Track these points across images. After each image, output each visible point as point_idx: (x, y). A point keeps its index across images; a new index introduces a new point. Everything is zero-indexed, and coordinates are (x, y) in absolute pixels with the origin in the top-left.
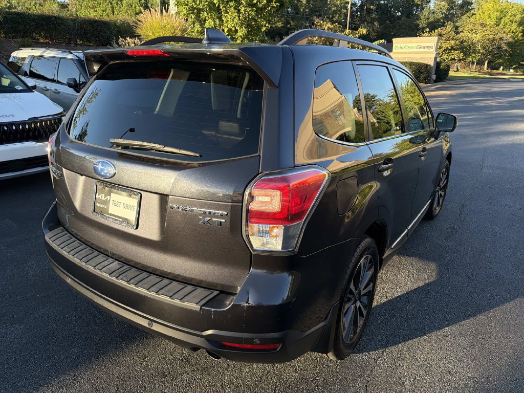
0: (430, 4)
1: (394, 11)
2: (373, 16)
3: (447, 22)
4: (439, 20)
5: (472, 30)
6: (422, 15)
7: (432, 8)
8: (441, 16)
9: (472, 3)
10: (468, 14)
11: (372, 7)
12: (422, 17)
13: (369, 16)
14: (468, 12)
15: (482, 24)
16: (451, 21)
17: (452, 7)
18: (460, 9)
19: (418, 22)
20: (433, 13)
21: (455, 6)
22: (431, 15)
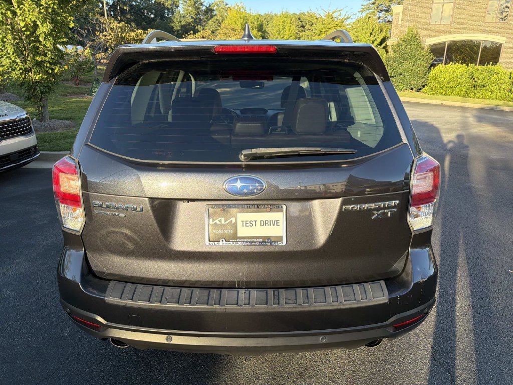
0: (179, 8)
1: (147, 13)
2: (129, 16)
3: (197, 26)
4: (190, 23)
5: (226, 34)
6: (175, 18)
7: (182, 12)
8: (192, 20)
9: (214, 10)
10: (213, 19)
11: (125, 8)
12: (175, 20)
13: (124, 17)
14: (212, 18)
15: (232, 29)
16: (200, 25)
17: (198, 12)
18: (205, 15)
19: (172, 25)
20: (184, 17)
21: (200, 11)
22: (182, 19)
